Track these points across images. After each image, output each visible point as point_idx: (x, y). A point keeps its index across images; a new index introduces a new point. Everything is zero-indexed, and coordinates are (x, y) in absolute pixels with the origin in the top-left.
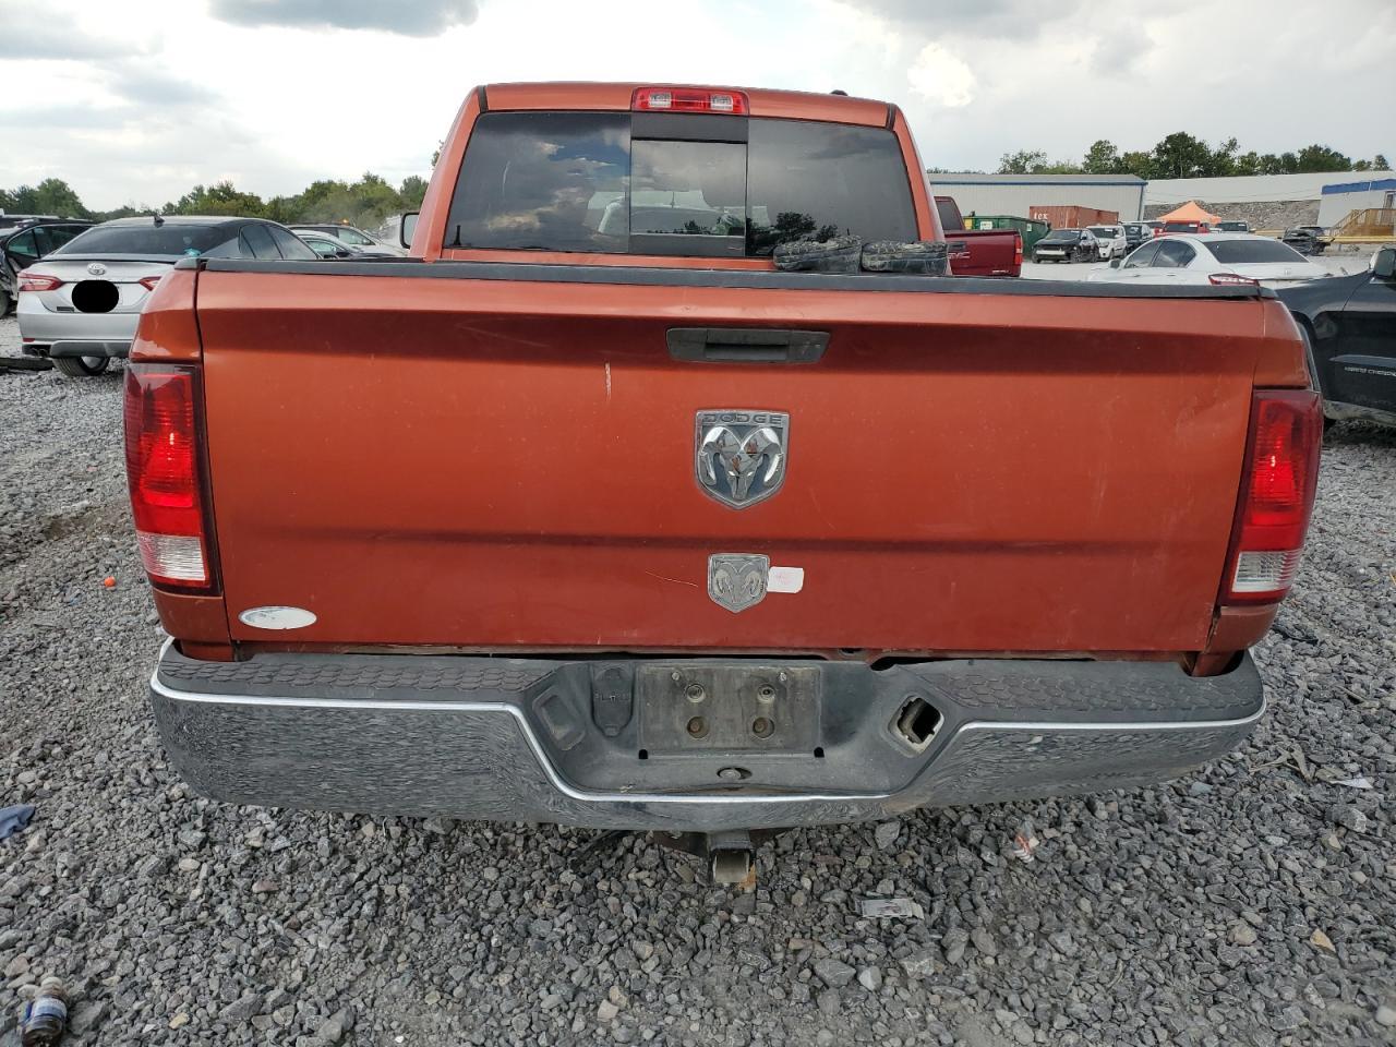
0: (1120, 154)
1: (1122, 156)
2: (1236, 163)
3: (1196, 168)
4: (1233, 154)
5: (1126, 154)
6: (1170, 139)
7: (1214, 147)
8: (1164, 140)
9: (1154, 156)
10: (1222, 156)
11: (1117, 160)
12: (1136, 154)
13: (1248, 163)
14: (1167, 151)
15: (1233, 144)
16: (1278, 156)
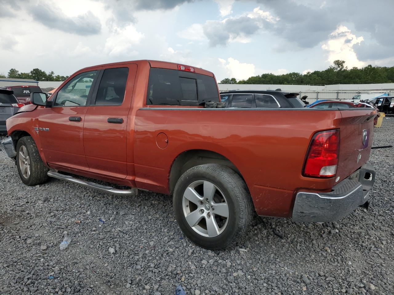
0: (20, 73)
1: (20, 74)
2: (54, 78)
3: (44, 78)
4: (53, 75)
5: (21, 73)
6: (34, 70)
7: (48, 73)
8: (33, 70)
9: (30, 74)
10: (50, 76)
11: (19, 74)
12: (25, 73)
13: (58, 78)
14: (34, 73)
15: (52, 73)
16: (65, 77)
